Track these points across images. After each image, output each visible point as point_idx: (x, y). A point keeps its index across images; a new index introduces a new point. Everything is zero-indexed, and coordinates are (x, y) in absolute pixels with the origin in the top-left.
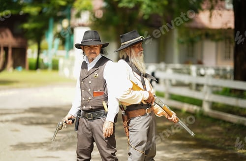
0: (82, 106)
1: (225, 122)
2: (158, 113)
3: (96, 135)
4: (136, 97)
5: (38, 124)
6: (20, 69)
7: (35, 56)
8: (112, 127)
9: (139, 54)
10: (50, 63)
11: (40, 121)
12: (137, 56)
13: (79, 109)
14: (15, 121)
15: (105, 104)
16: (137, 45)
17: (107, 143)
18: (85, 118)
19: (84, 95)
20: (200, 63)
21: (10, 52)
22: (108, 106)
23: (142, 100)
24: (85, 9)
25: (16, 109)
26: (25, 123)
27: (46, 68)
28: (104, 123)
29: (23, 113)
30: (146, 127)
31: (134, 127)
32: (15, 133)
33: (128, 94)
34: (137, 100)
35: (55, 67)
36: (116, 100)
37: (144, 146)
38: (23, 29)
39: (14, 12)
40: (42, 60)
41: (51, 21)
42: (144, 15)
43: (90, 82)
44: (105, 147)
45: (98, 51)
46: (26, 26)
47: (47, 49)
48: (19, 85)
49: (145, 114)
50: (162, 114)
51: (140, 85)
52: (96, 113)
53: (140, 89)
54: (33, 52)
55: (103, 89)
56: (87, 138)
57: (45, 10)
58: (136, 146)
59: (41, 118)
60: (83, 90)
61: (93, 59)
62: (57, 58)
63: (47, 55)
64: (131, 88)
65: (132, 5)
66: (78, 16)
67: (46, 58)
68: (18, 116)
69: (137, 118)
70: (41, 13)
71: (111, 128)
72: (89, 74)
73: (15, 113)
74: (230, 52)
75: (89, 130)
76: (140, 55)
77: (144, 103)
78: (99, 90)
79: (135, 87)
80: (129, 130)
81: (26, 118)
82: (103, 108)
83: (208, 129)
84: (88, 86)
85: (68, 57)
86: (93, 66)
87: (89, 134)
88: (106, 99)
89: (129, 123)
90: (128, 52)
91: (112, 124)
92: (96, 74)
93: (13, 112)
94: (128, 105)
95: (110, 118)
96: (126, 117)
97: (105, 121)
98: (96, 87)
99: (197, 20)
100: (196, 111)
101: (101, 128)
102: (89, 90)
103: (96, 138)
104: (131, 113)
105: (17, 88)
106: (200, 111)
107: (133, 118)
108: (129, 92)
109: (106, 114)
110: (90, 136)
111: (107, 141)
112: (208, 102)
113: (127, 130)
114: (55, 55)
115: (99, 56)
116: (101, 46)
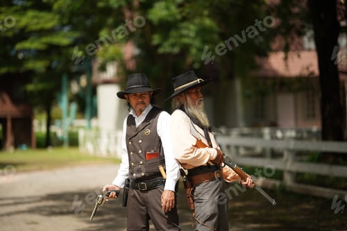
0: (131, 173)
1: (315, 198)
2: (228, 178)
3: (153, 210)
4: (201, 156)
5: (62, 213)
6: (24, 147)
7: (44, 129)
8: (174, 198)
9: (197, 102)
10: (66, 137)
11: (65, 210)
12: (194, 105)
13: (127, 177)
14: (31, 211)
15: (161, 169)
16: (194, 91)
17: (167, 219)
18: (137, 189)
19: (132, 159)
20: (274, 125)
21: (9, 125)
22: (165, 171)
23: (209, 160)
24: (113, 59)
25: (29, 197)
26: (45, 213)
27: (59, 143)
28: (162, 193)
29: (40, 201)
30: (216, 196)
31: (200, 196)
32: (32, 226)
33: (192, 152)
34: (203, 160)
35: (74, 142)
36: (175, 161)
37: (214, 220)
38: (25, 92)
39: (13, 69)
40: (55, 134)
41: (65, 79)
42: (193, 63)
43: (140, 141)
44: (165, 225)
45: (147, 100)
46: (30, 87)
47: (60, 118)
48: (26, 168)
49: (213, 179)
50: (234, 178)
51: (205, 141)
52: (151, 183)
53: (205, 146)
54: (40, 124)
55: (158, 150)
56: (141, 215)
57: (54, 64)
58: (205, 222)
59: (66, 206)
60: (132, 153)
61: (141, 111)
62: (74, 130)
63: (61, 126)
64: (195, 144)
65: (176, 50)
66: (103, 68)
67: (59, 131)
68: (33, 205)
69: (204, 184)
70: (49, 68)
71: (171, 198)
72: (138, 131)
73: (29, 203)
74: (314, 109)
75: (143, 206)
76: (199, 104)
77: (211, 164)
78: (152, 151)
79: (199, 144)
80: (194, 201)
81: (44, 207)
82: (159, 174)
83: (294, 209)
84: (138, 147)
85: (90, 127)
86: (143, 121)
87: (143, 211)
88: (163, 162)
89: (193, 191)
90: (182, 100)
91: (173, 194)
92: (148, 131)
93: (27, 200)
94: (191, 168)
95: (170, 186)
96: (189, 184)
97: (163, 190)
98: (149, 148)
99: (266, 66)
100: (274, 186)
101: (159, 201)
102: (140, 151)
103: (152, 215)
104: (195, 178)
105: (25, 171)
106: (281, 186)
107: (198, 185)
108: (192, 150)
109: (163, 182)
110: (144, 213)
111: (167, 217)
112: (290, 172)
113: (192, 201)
114: (71, 125)
115: (150, 107)
116: (152, 93)
